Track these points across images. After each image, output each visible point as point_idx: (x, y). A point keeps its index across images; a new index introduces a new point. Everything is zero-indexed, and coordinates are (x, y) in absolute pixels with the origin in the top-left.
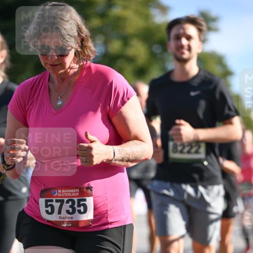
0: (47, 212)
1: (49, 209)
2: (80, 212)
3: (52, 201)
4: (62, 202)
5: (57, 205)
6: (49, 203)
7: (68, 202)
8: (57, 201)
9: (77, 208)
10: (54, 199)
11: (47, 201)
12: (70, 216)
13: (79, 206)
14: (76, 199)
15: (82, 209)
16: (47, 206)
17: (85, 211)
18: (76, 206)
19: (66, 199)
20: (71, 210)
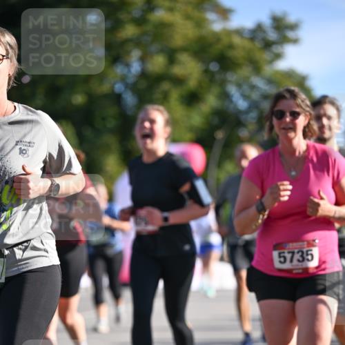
0: (280, 262)
1: (282, 259)
2: (308, 260)
3: (284, 253)
4: (293, 253)
5: (288, 256)
6: (282, 255)
7: (298, 252)
8: (289, 252)
9: (306, 257)
10: (286, 251)
11: (280, 254)
12: (300, 264)
13: (307, 255)
14: (305, 250)
15: (310, 257)
16: (280, 257)
17: (312, 259)
18: (305, 255)
19: (296, 251)
20: (301, 259)
